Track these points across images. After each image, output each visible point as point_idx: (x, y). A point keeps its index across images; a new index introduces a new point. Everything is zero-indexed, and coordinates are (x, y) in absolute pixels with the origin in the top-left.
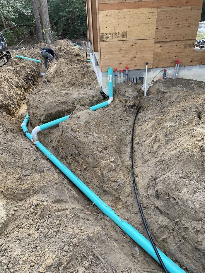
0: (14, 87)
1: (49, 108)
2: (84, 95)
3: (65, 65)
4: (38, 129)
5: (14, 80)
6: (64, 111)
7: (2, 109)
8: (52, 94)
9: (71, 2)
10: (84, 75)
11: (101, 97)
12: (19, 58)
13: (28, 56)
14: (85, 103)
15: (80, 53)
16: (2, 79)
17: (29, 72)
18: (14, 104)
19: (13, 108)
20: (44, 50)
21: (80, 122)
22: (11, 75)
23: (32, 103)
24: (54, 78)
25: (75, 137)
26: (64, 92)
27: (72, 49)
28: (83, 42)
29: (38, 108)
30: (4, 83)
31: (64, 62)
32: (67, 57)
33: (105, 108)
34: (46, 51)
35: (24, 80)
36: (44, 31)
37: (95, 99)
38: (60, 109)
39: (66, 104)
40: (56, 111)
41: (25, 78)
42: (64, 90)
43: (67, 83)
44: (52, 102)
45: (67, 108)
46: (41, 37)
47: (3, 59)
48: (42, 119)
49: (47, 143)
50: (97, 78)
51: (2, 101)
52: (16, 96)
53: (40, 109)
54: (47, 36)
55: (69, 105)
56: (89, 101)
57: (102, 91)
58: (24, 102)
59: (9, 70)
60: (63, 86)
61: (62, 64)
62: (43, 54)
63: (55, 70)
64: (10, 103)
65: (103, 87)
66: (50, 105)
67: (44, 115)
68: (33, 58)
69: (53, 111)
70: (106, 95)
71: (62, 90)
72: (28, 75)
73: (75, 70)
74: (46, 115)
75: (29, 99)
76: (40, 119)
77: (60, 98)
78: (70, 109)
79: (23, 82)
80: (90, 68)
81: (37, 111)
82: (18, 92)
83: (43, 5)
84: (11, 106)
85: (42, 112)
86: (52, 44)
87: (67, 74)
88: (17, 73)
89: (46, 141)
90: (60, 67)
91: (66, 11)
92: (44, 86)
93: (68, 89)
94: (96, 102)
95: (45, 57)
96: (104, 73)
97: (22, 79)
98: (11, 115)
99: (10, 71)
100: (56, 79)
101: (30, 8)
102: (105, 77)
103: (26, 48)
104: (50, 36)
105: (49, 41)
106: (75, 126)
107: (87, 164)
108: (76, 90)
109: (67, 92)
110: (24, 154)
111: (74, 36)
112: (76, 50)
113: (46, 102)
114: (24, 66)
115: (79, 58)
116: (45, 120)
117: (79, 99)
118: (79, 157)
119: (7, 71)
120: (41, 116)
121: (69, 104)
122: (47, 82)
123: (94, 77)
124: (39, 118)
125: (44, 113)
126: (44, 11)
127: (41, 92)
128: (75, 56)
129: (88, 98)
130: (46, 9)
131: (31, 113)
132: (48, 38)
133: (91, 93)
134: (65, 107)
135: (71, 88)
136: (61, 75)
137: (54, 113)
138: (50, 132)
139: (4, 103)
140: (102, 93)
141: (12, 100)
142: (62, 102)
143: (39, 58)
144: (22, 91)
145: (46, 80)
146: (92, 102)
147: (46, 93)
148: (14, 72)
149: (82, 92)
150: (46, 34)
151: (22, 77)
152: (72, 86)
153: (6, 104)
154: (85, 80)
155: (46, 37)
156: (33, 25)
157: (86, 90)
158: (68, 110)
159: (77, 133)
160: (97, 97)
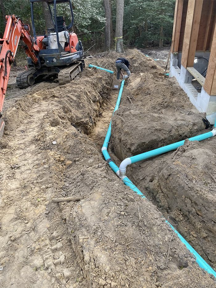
0: (92, 101)
1: (143, 137)
2: (182, 122)
3: (152, 80)
4: (128, 161)
5: (91, 94)
6: (158, 141)
7: (80, 127)
8: (142, 117)
9: (145, 10)
10: (173, 94)
11: (204, 126)
12: (94, 68)
13: (101, 65)
14: (184, 132)
15: (157, 65)
16: (82, 93)
17: (105, 85)
18: (92, 121)
19: (90, 126)
20: (120, 61)
21: (196, 166)
22: (89, 88)
23: (120, 126)
24: (137, 95)
25: (191, 189)
26: (156, 115)
27: (148, 61)
28: (154, 52)
29: (128, 134)
30: (83, 97)
31: (150, 77)
32: (141, 69)
33: (209, 140)
34: (122, 62)
35: (100, 93)
36: (115, 39)
37: (196, 128)
38: (154, 138)
39: (161, 132)
40: (150, 140)
41: (101, 92)
42: (155, 112)
43: (159, 103)
44: (145, 129)
45: (162, 137)
46: (109, 45)
47: (78, 69)
48: (133, 148)
49: (135, 179)
50: (189, 98)
51: (81, 119)
52: (94, 113)
53: (131, 136)
54: (118, 44)
55: (165, 134)
56: (189, 130)
57: (205, 118)
58: (99, 119)
59: (87, 81)
60: (154, 108)
61: (148, 80)
62: (118, 65)
63: (138, 85)
64: (88, 121)
65: (207, 114)
66: (143, 132)
67: (136, 145)
68: (105, 68)
69: (147, 140)
70: (209, 123)
71: (153, 112)
72: (104, 87)
73: (163, 88)
74: (139, 145)
75: (116, 121)
76: (129, 149)
77: (154, 124)
78: (165, 138)
79: (99, 96)
80: (174, 85)
81: (127, 138)
82: (95, 107)
83: (118, 12)
84: (89, 124)
85: (134, 141)
86: (122, 53)
87: (155, 92)
88: (94, 85)
89: (134, 177)
90: (145, 83)
91: (138, 19)
92: (127, 105)
93: (160, 112)
94: (197, 132)
95: (119, 68)
96: (213, 97)
97: (98, 93)
98: (88, 135)
99: (88, 83)
100: (140, 96)
101: (100, 15)
102: (212, 102)
103: (93, 55)
104: (121, 45)
105: (120, 50)
106: (189, 171)
107: (210, 231)
108: (171, 113)
109: (160, 115)
110: (155, 228)
111: (142, 45)
112: (152, 61)
113: (139, 128)
114: (101, 78)
115: (155, 71)
116: (136, 150)
117: (177, 127)
118: (196, 217)
119: (85, 83)
120: (132, 144)
121: (164, 132)
122: (130, 99)
123: (185, 97)
124: (128, 146)
125: (137, 142)
126: (119, 18)
127: (128, 113)
128: (151, 68)
129: (187, 126)
130: (122, 16)
131: (116, 139)
132: (118, 46)
133: (190, 119)
134: (160, 135)
135: (163, 111)
136: (146, 93)
137: (147, 142)
138: (140, 166)
139: (83, 120)
140: (205, 121)
141: (90, 118)
142: (157, 129)
143: (112, 68)
144: (98, 106)
145: (129, 98)
146: (192, 131)
147: (134, 115)
148: (92, 84)
149: (179, 118)
150: (117, 43)
151: (99, 90)
152: (164, 108)
153: (85, 122)
154: (174, 99)
155: (117, 46)
156: (101, 32)
157: (183, 114)
158: (163, 139)
159: (194, 181)
160: (199, 126)
